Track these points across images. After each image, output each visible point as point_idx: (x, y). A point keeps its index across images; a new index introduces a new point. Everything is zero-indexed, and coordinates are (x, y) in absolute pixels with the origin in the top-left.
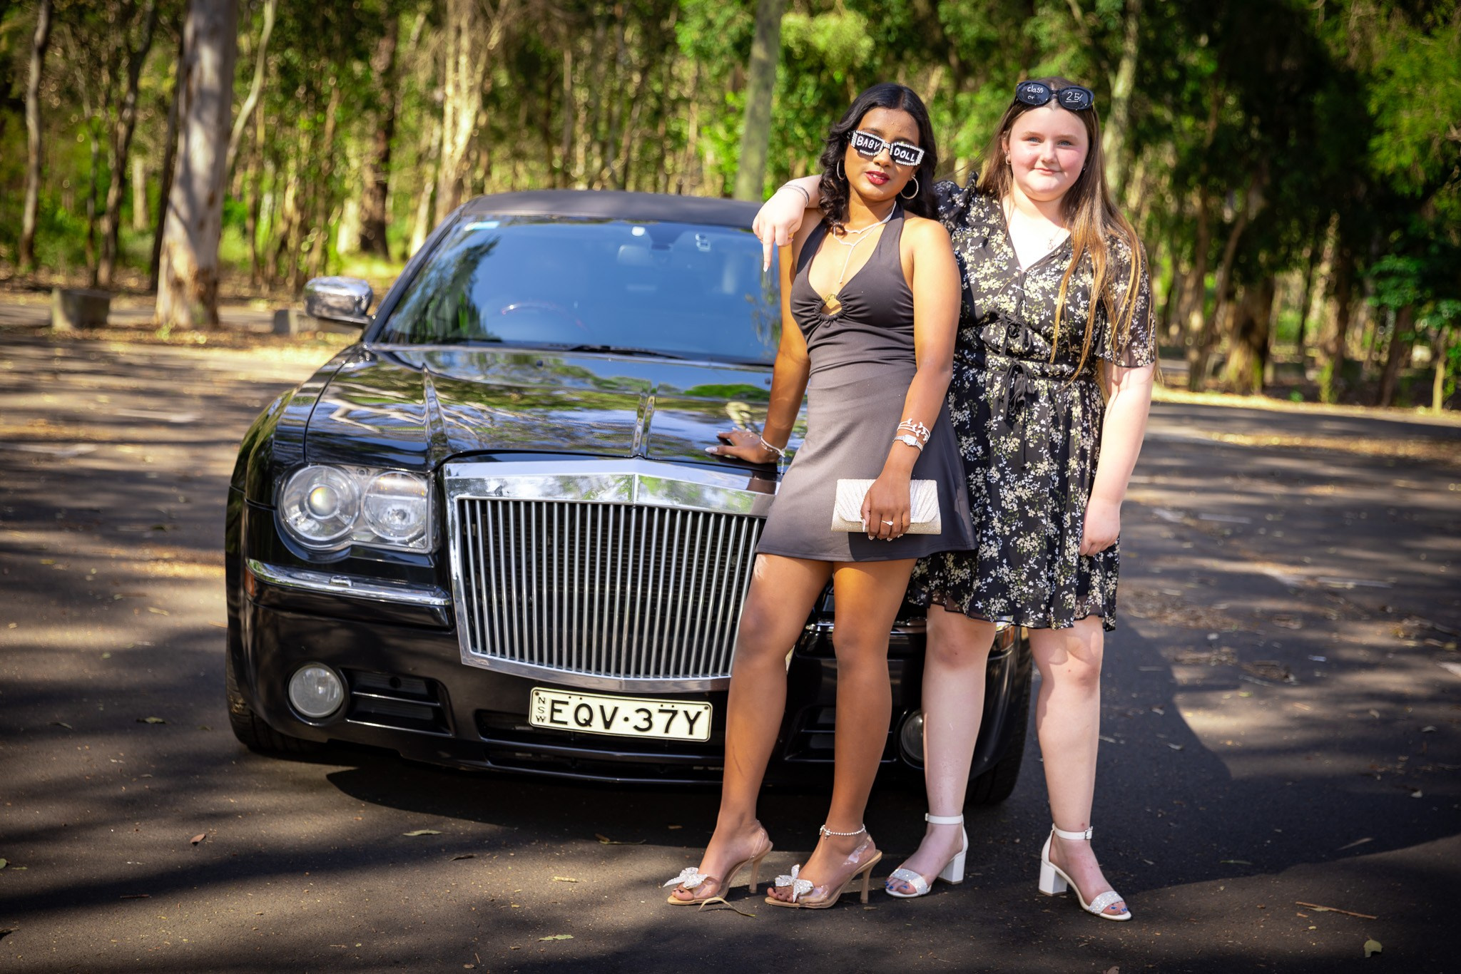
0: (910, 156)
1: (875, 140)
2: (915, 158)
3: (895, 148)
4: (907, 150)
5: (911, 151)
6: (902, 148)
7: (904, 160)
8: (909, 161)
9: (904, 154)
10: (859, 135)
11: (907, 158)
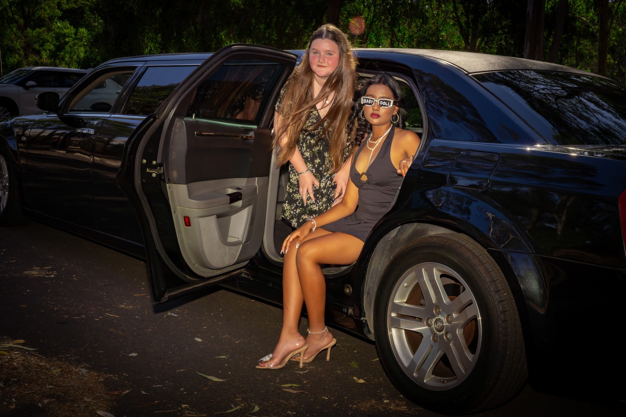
0: (387, 104)
1: (371, 99)
2: (390, 104)
3: (380, 101)
4: (386, 101)
5: (387, 102)
6: (383, 101)
7: (385, 106)
8: (387, 106)
9: (385, 103)
10: (364, 98)
11: (386, 105)
